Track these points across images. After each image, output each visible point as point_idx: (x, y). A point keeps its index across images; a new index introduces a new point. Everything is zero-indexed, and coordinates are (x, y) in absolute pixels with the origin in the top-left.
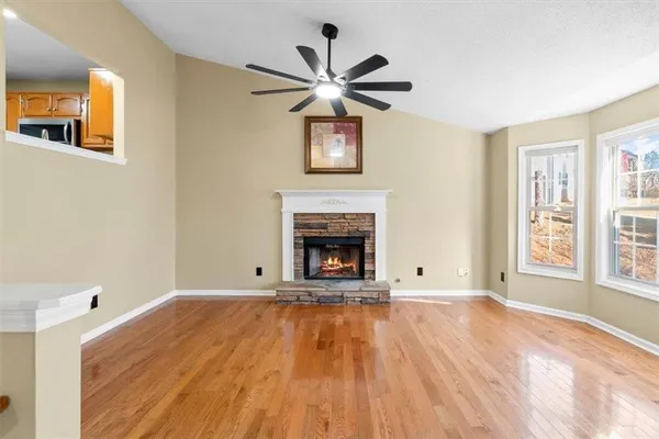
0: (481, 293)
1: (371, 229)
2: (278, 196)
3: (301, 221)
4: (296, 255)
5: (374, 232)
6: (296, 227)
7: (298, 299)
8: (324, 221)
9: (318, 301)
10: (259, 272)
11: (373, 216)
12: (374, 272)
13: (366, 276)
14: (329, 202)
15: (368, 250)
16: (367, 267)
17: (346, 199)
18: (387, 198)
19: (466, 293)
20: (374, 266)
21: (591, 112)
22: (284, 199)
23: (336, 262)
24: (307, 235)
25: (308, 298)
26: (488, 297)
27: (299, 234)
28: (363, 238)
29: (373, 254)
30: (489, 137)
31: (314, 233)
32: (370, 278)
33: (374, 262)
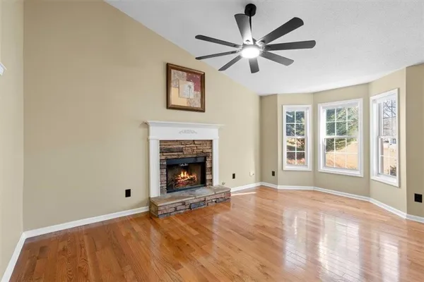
0: (259, 184)
1: (210, 151)
2: (146, 125)
3: (165, 147)
4: (161, 174)
5: (212, 153)
6: (162, 151)
7: (176, 210)
8: (182, 146)
9: (190, 208)
10: (128, 193)
11: (211, 141)
12: (211, 180)
13: (207, 184)
14: (185, 132)
15: (208, 165)
16: (208, 177)
17: (196, 130)
18: (219, 130)
19: (253, 185)
20: (212, 176)
21: (314, 93)
22: (151, 128)
23: (185, 175)
24: (169, 157)
25: (183, 207)
26: (262, 186)
27: (163, 158)
28: (205, 158)
29: (211, 168)
30: (261, 98)
31: (174, 155)
32: (209, 185)
33: (212, 174)
